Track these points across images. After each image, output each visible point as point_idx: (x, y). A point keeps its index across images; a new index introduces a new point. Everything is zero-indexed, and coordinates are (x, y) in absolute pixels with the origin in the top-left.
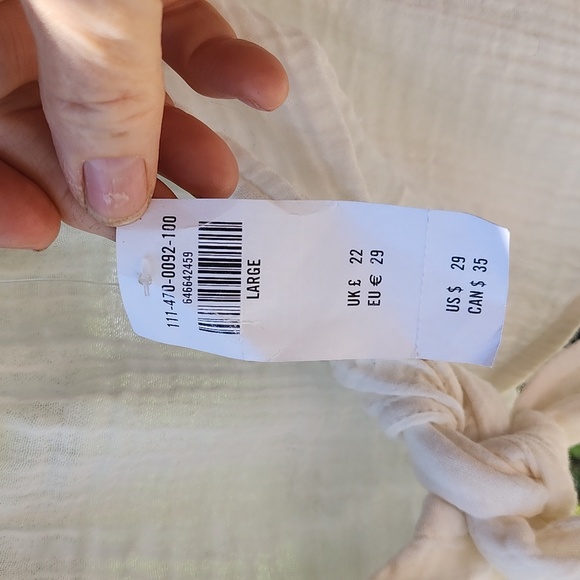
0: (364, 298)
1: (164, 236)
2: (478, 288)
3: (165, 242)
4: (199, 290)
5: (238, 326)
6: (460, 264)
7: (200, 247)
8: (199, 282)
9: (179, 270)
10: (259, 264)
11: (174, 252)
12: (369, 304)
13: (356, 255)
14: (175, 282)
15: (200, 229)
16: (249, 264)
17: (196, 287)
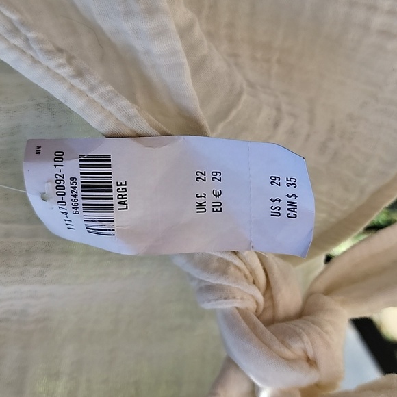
0: (209, 207)
1: (55, 166)
2: (293, 199)
3: (56, 170)
4: (83, 205)
5: (113, 230)
6: (277, 181)
7: (81, 173)
8: (83, 198)
9: (68, 190)
10: (125, 185)
11: (63, 177)
12: (213, 211)
13: (200, 175)
14: (66, 199)
15: (80, 160)
16: (118, 185)
17: (81, 202)
